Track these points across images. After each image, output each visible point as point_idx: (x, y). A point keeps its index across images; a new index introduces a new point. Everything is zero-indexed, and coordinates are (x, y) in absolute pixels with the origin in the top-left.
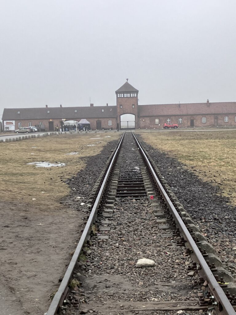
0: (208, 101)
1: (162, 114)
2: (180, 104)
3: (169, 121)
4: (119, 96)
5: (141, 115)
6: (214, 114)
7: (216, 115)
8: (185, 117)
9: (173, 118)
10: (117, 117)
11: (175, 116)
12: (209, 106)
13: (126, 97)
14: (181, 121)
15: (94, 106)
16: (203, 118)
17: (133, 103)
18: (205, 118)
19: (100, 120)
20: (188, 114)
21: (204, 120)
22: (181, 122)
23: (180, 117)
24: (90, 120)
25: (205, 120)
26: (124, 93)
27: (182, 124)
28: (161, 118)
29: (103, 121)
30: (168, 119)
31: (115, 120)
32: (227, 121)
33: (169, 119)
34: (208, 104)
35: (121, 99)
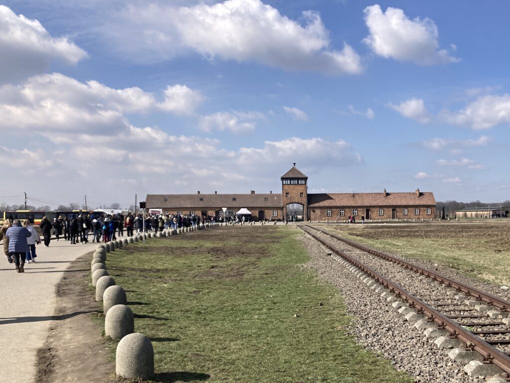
1: (334, 204)
3: (343, 213)
4: (284, 183)
5: (311, 205)
6: (392, 206)
8: (359, 209)
9: (347, 210)
10: (283, 207)
11: (349, 207)
12: (386, 196)
13: (293, 184)
14: (355, 212)
15: (256, 193)
16: (380, 210)
17: (301, 192)
19: (263, 209)
20: (363, 205)
23: (354, 208)
24: (251, 209)
25: (382, 212)
26: (291, 179)
28: (333, 209)
29: (266, 211)
30: (341, 211)
31: (280, 210)
32: (406, 213)
35: (287, 186)
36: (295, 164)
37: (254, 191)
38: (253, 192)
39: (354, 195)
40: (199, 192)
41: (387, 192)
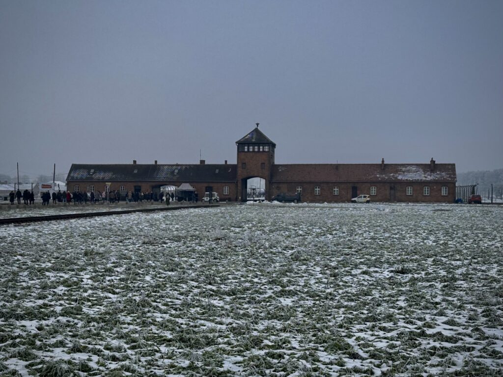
0: (383, 161)
1: (308, 179)
5: (275, 180)
6: (390, 183)
7: (393, 185)
8: (343, 186)
9: (325, 186)
10: (237, 182)
11: (327, 183)
12: (384, 169)
15: (206, 163)
16: (372, 188)
17: (263, 161)
18: (375, 188)
19: (212, 185)
20: (349, 181)
21: (373, 191)
22: (337, 193)
23: (335, 185)
24: (196, 184)
26: (248, 144)
27: (339, 197)
28: (306, 186)
29: (215, 186)
30: (316, 188)
31: (234, 186)
32: (411, 193)
35: (243, 153)
36: (258, 124)
37: (204, 161)
38: (202, 162)
39: (337, 167)
40: (135, 162)
41: (385, 163)
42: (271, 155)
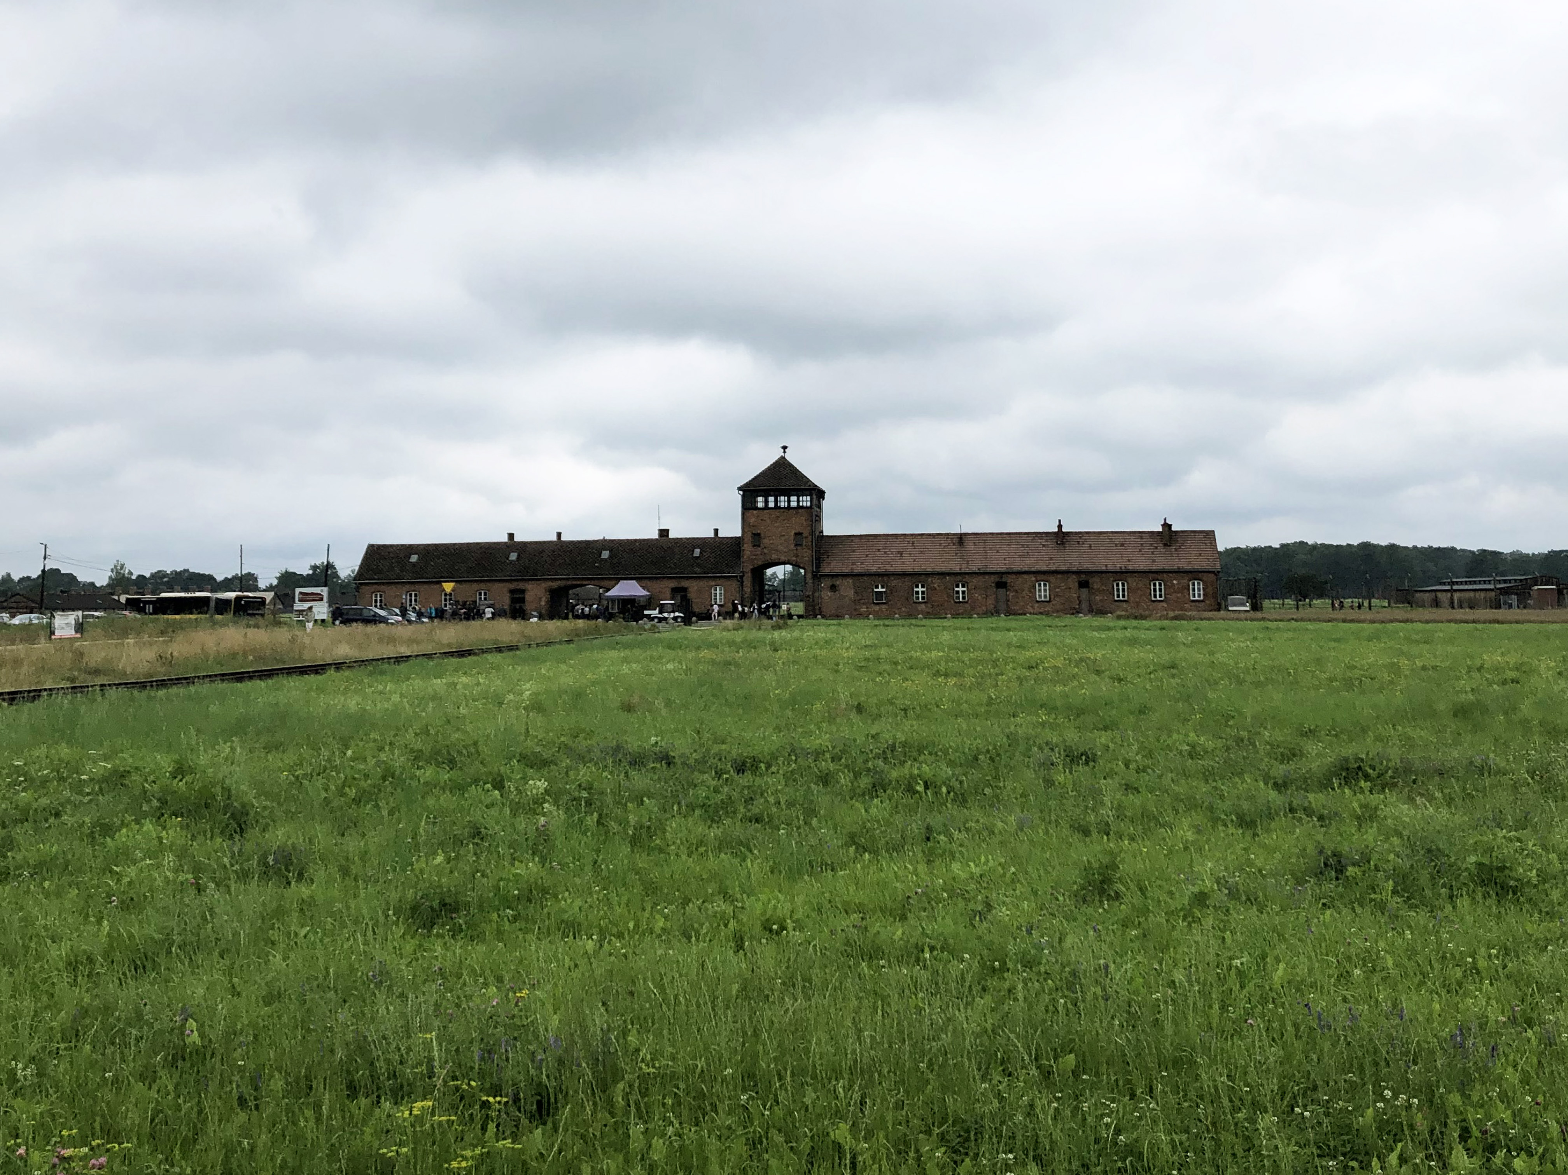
0: (1060, 526)
1: (898, 566)
2: (961, 534)
3: (923, 592)
4: (749, 506)
5: (826, 570)
6: (1078, 573)
7: (1083, 576)
8: (975, 581)
9: (936, 583)
10: (742, 577)
11: (943, 574)
12: (1063, 543)
14: (963, 592)
16: (1040, 585)
17: (799, 530)
18: (1045, 585)
19: (685, 584)
20: (988, 570)
21: (1043, 592)
22: (964, 598)
23: (959, 578)
24: (649, 583)
25: (1045, 590)
27: (967, 605)
28: (894, 582)
29: (693, 587)
30: (917, 587)
31: (735, 584)
32: (1124, 596)
33: (923, 587)
34: (1061, 537)
35: (755, 512)
36: (784, 449)
37: (667, 531)
38: (664, 533)
39: (961, 539)
40: (511, 536)
41: (1064, 530)
42: (814, 515)
